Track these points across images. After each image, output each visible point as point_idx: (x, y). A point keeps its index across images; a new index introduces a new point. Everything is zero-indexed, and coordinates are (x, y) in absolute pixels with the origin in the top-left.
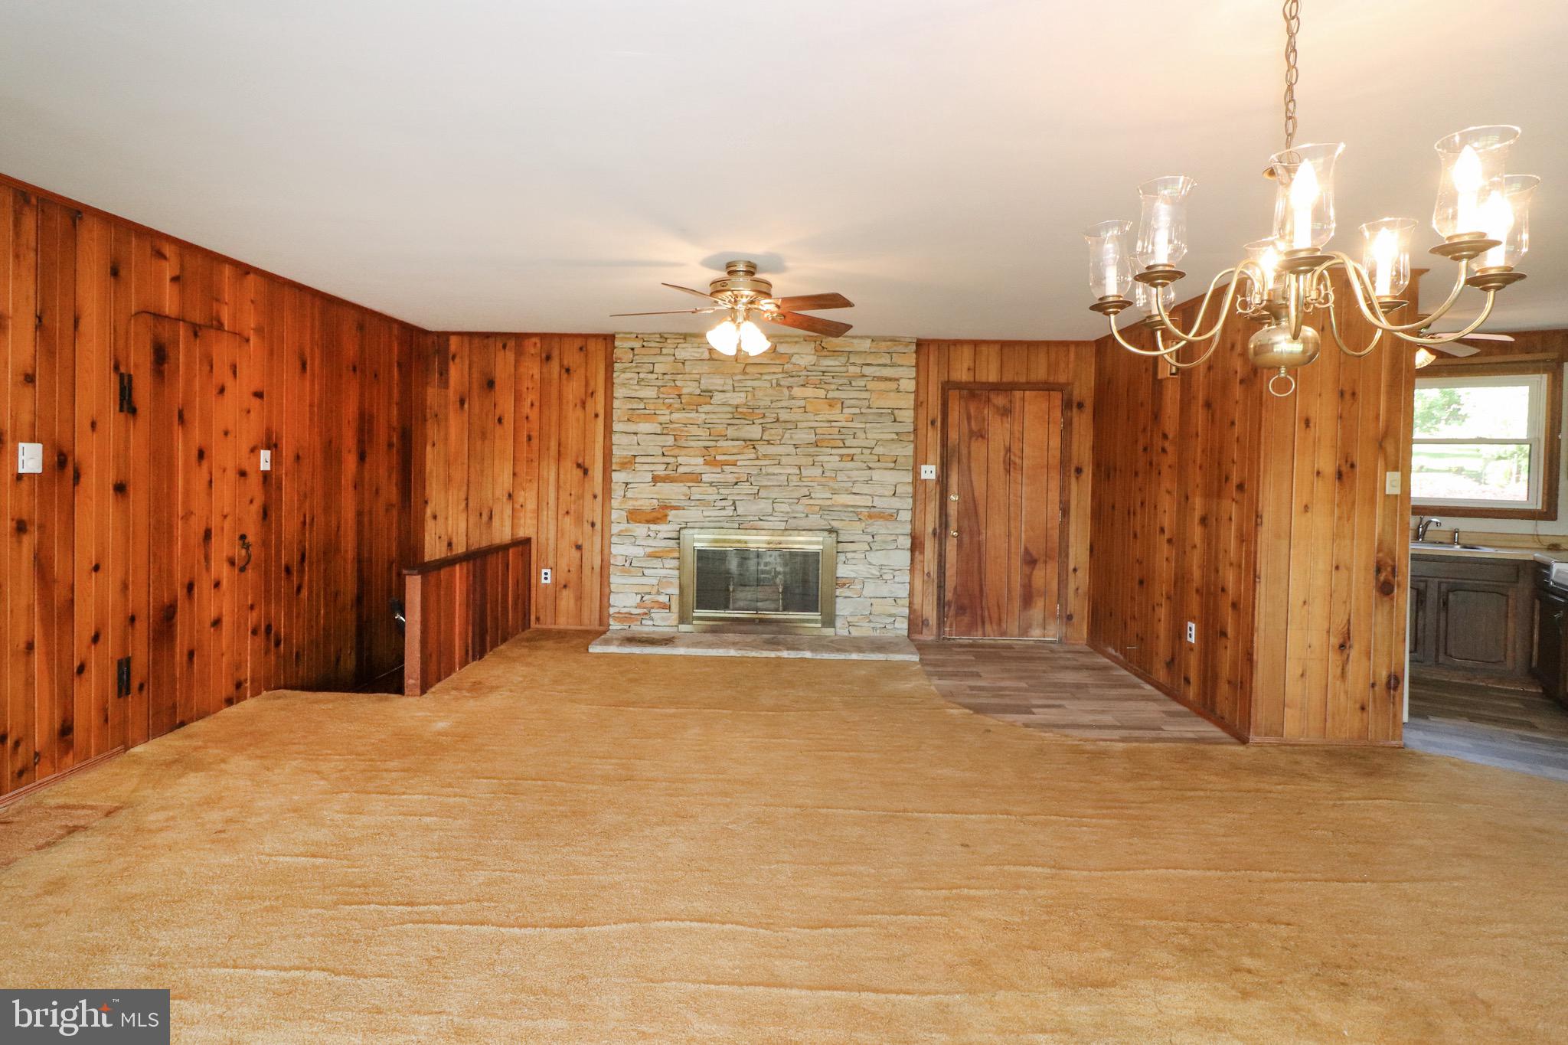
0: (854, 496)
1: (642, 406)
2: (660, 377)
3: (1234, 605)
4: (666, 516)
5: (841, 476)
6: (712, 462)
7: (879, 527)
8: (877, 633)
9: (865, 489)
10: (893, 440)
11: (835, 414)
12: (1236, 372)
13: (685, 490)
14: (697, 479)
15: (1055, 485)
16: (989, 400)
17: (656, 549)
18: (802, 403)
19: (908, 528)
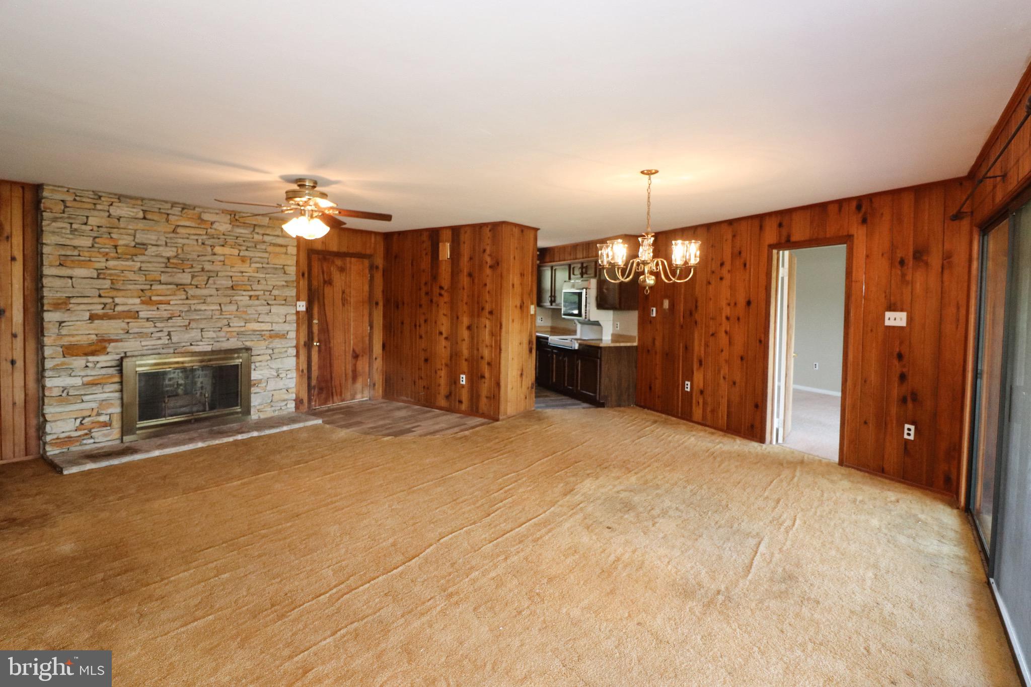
0: (258, 324)
1: (76, 253)
2: (95, 229)
3: (489, 364)
4: (105, 348)
5: (251, 311)
6: (148, 302)
7: (277, 343)
8: (276, 413)
9: (267, 319)
10: (283, 286)
11: (245, 267)
12: (487, 263)
13: (124, 325)
14: (135, 315)
15: (366, 312)
16: (333, 262)
17: (95, 378)
18: (222, 258)
19: (294, 343)
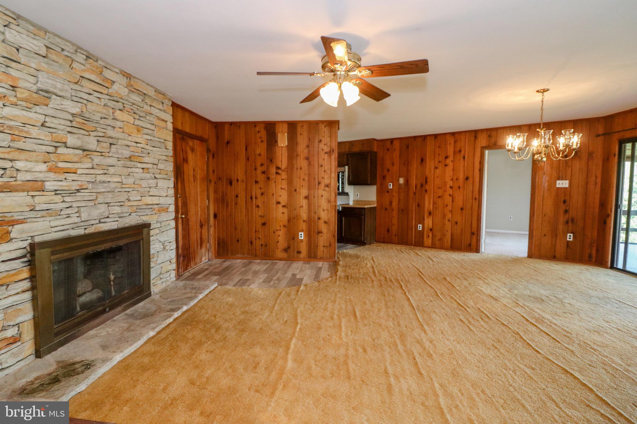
3: (326, 222)
4: (7, 233)
5: (144, 184)
6: (54, 169)
7: (163, 217)
8: (164, 285)
9: (155, 192)
10: (165, 160)
11: (139, 138)
12: (323, 150)
13: (28, 200)
14: (41, 186)
15: (206, 188)
16: (188, 143)
18: (121, 124)
19: (173, 215)
